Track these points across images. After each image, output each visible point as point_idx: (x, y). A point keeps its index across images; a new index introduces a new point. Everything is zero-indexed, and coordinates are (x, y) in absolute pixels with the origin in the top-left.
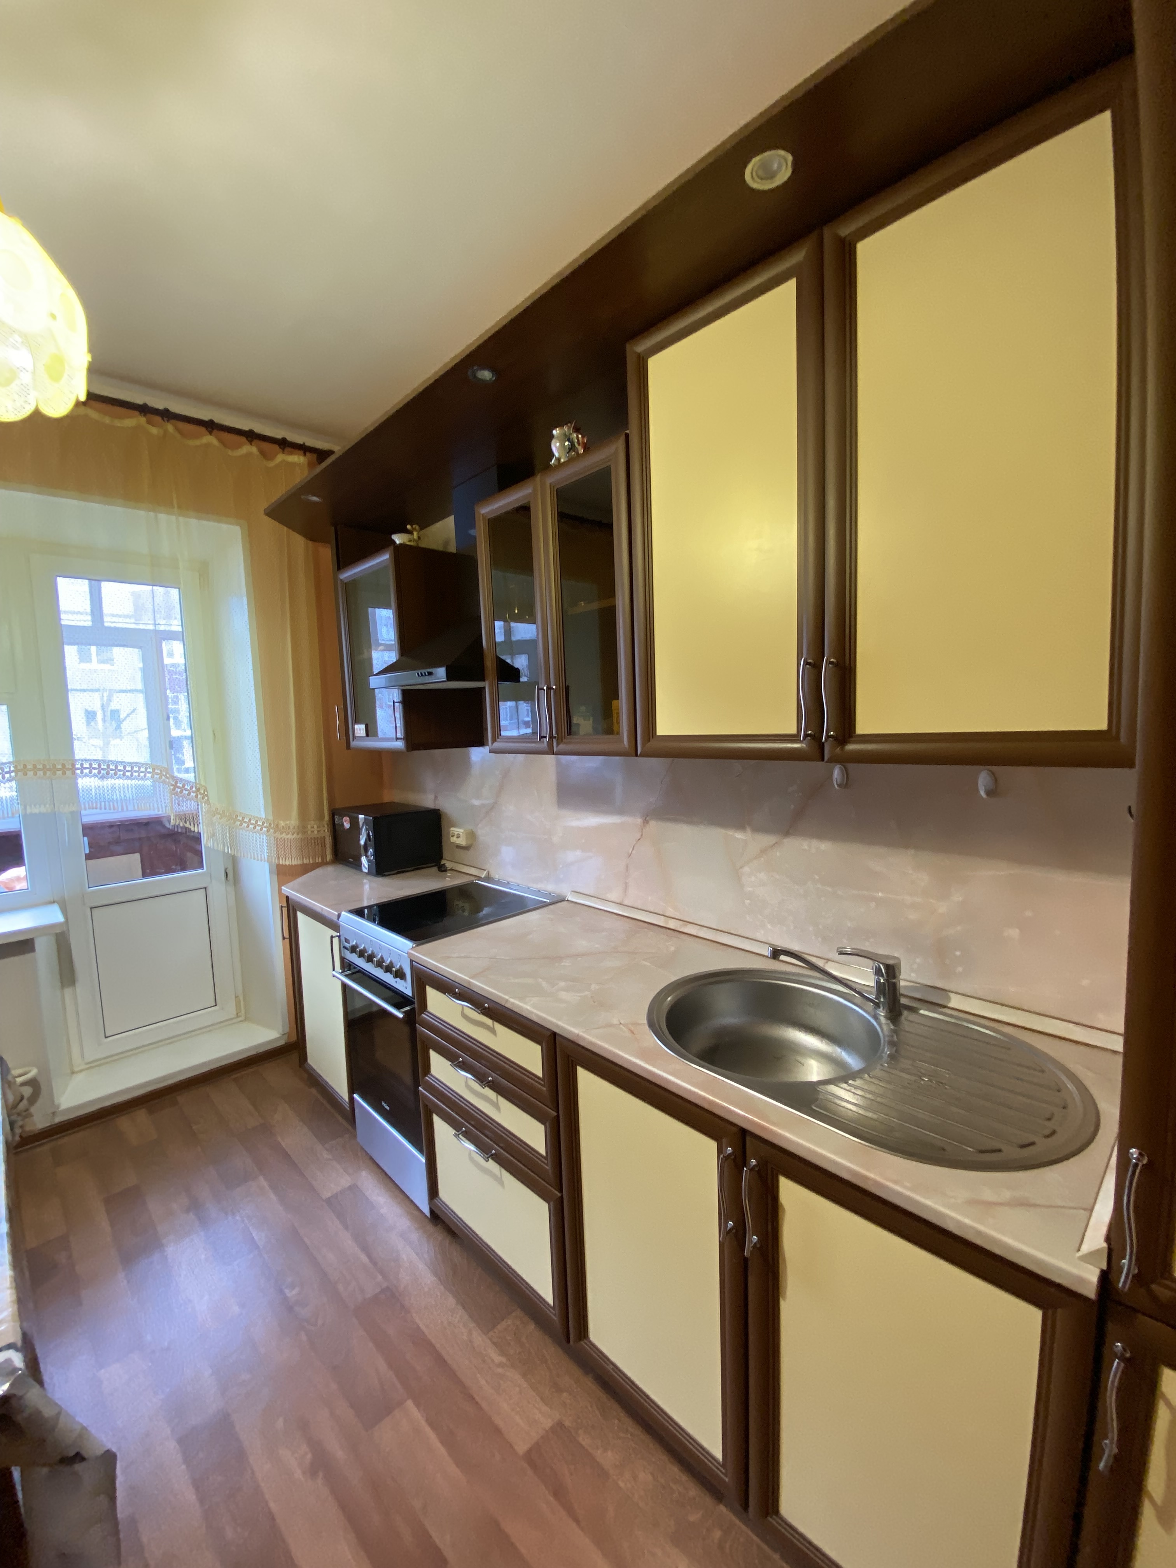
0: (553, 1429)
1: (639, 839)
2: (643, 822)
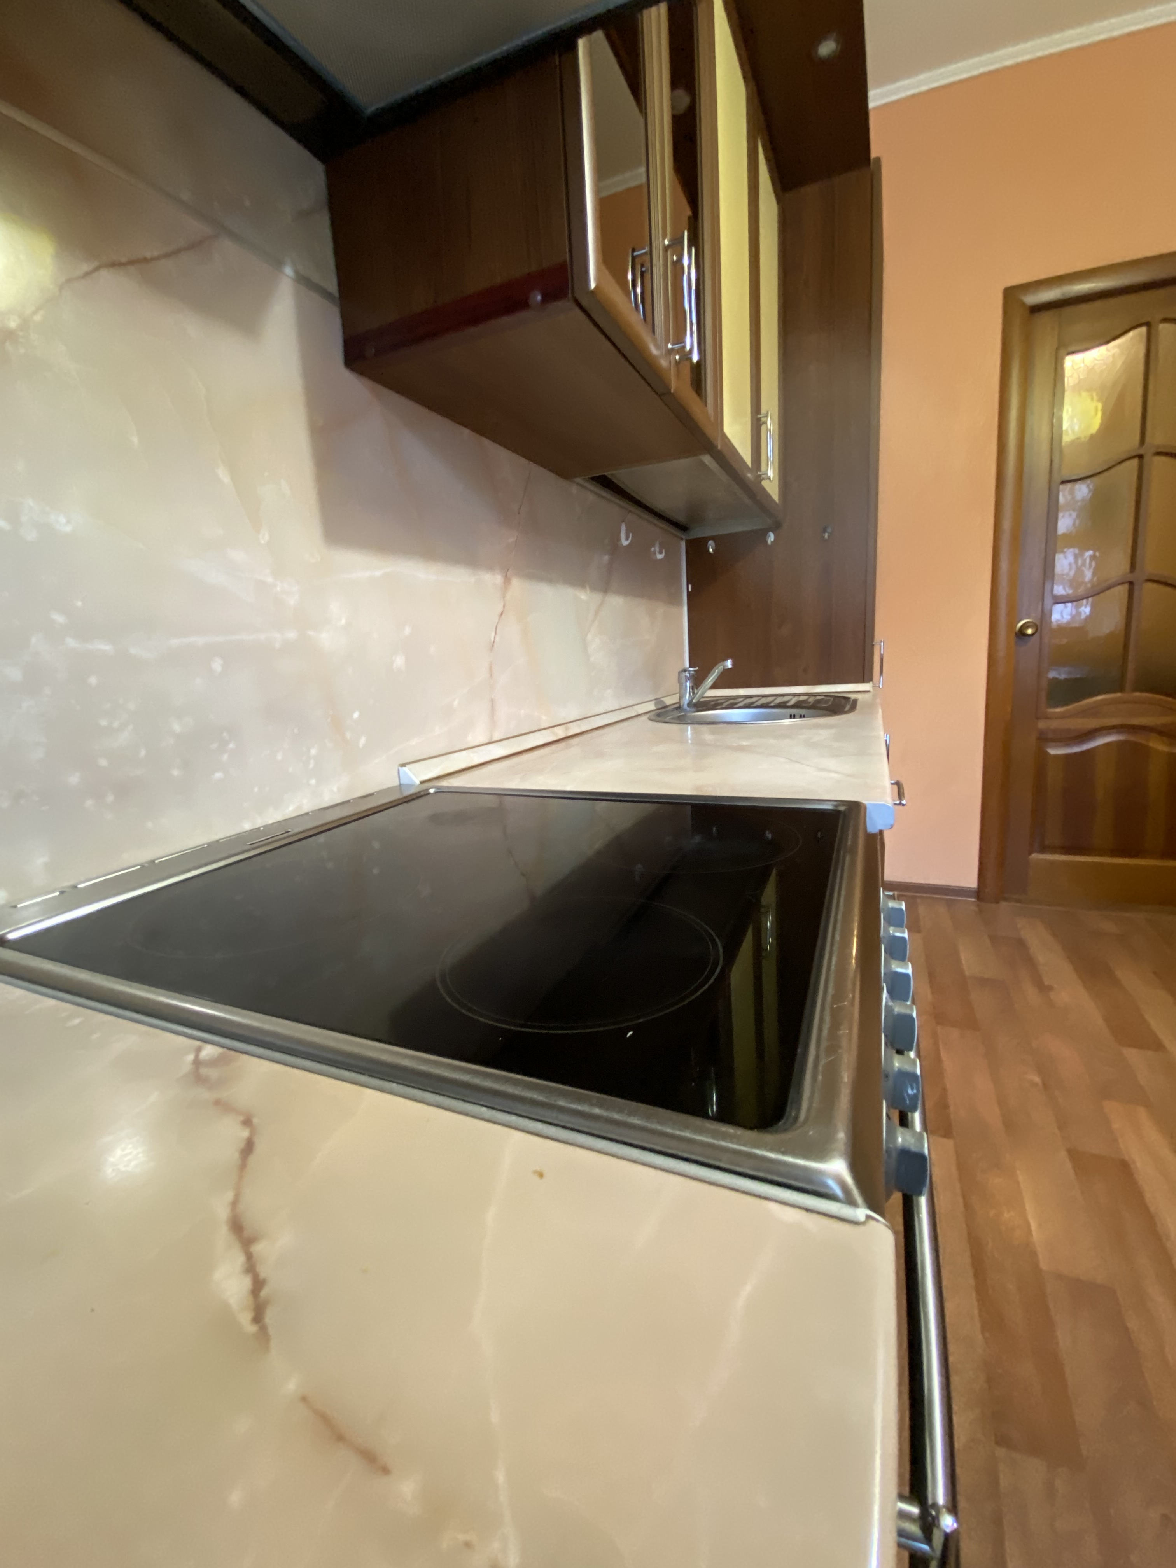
1: (502, 614)
2: (505, 583)
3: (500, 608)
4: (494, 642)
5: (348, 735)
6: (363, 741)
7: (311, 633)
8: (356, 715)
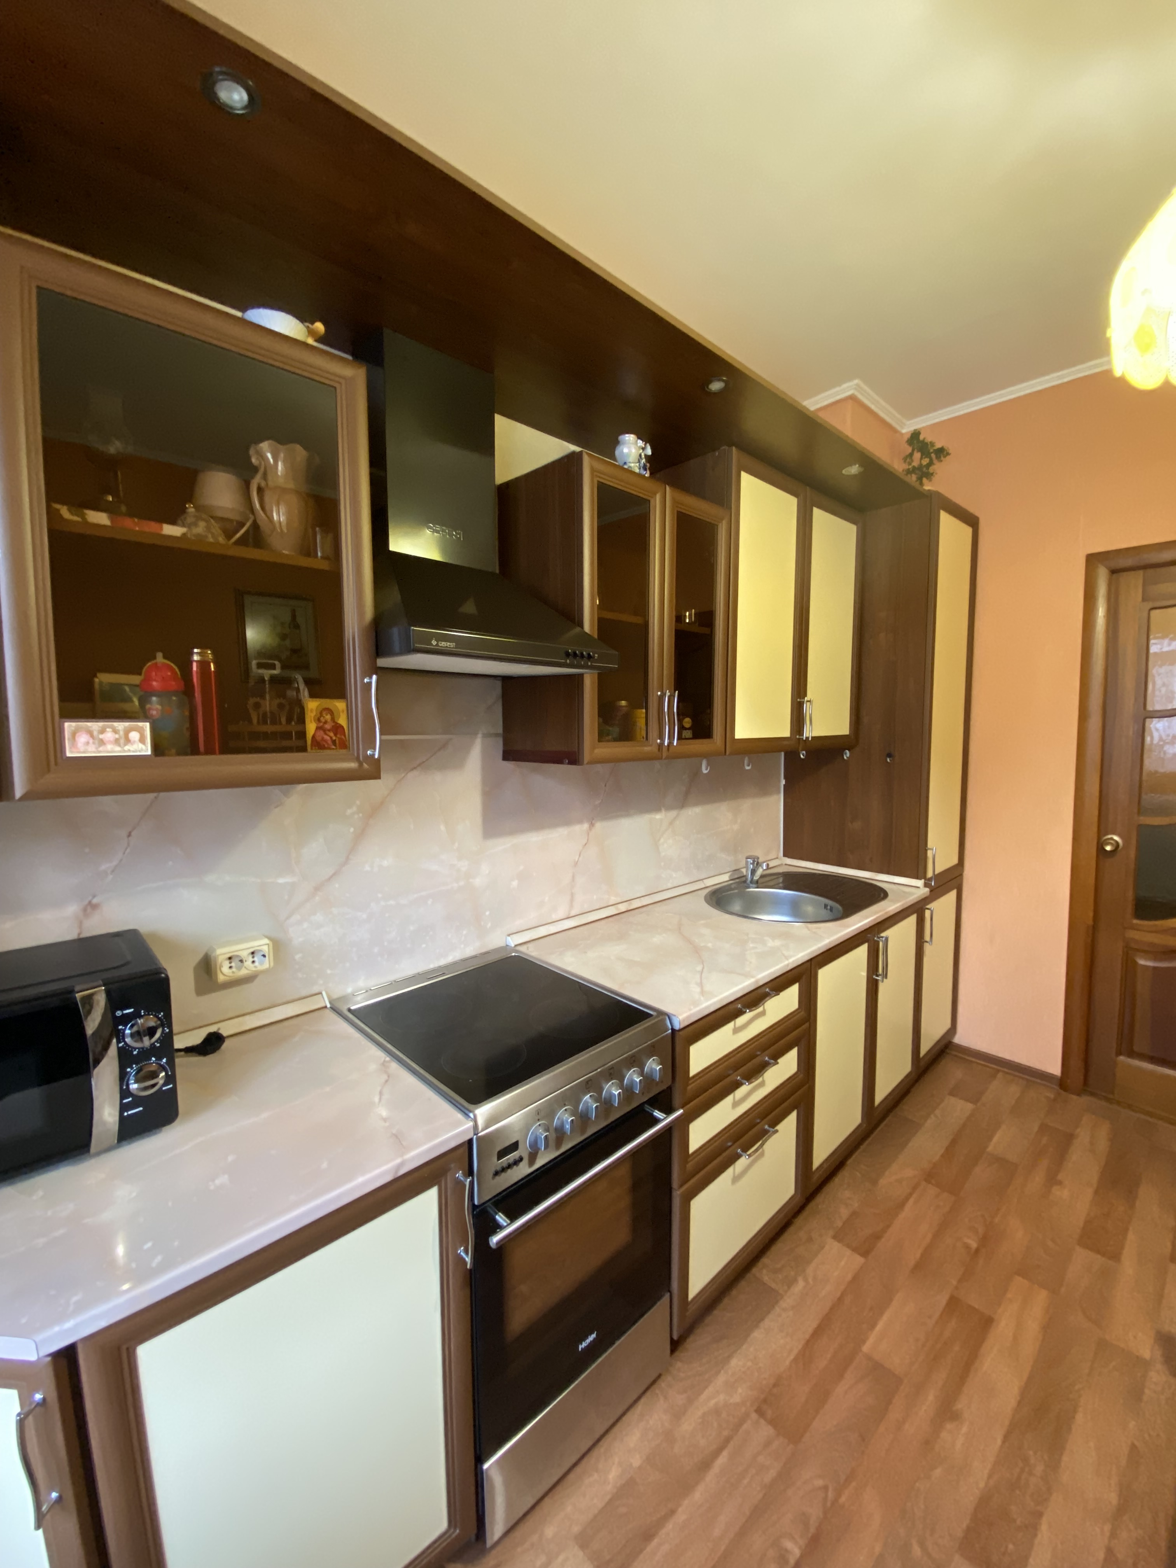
0: (840, 1241)
1: (586, 844)
2: (590, 827)
3: (585, 841)
4: (577, 861)
5: (482, 923)
6: (489, 925)
7: (471, 880)
8: (487, 913)
